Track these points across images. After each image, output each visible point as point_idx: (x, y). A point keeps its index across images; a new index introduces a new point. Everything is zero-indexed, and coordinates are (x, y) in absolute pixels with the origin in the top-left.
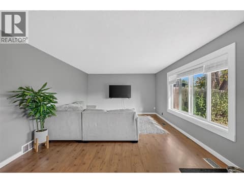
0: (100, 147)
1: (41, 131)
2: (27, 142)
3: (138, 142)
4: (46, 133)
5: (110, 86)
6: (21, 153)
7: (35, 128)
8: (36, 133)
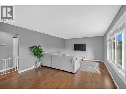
0: (57, 72)
1: (39, 61)
2: (35, 65)
3: (75, 74)
4: (40, 62)
5: (74, 44)
6: (33, 68)
7: (37, 60)
8: (38, 62)
